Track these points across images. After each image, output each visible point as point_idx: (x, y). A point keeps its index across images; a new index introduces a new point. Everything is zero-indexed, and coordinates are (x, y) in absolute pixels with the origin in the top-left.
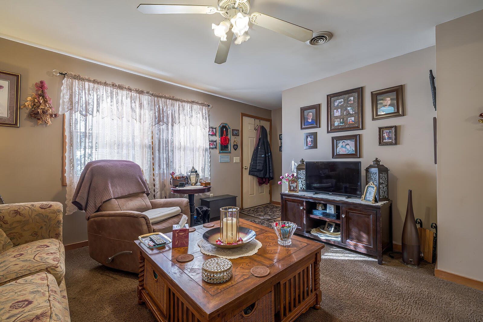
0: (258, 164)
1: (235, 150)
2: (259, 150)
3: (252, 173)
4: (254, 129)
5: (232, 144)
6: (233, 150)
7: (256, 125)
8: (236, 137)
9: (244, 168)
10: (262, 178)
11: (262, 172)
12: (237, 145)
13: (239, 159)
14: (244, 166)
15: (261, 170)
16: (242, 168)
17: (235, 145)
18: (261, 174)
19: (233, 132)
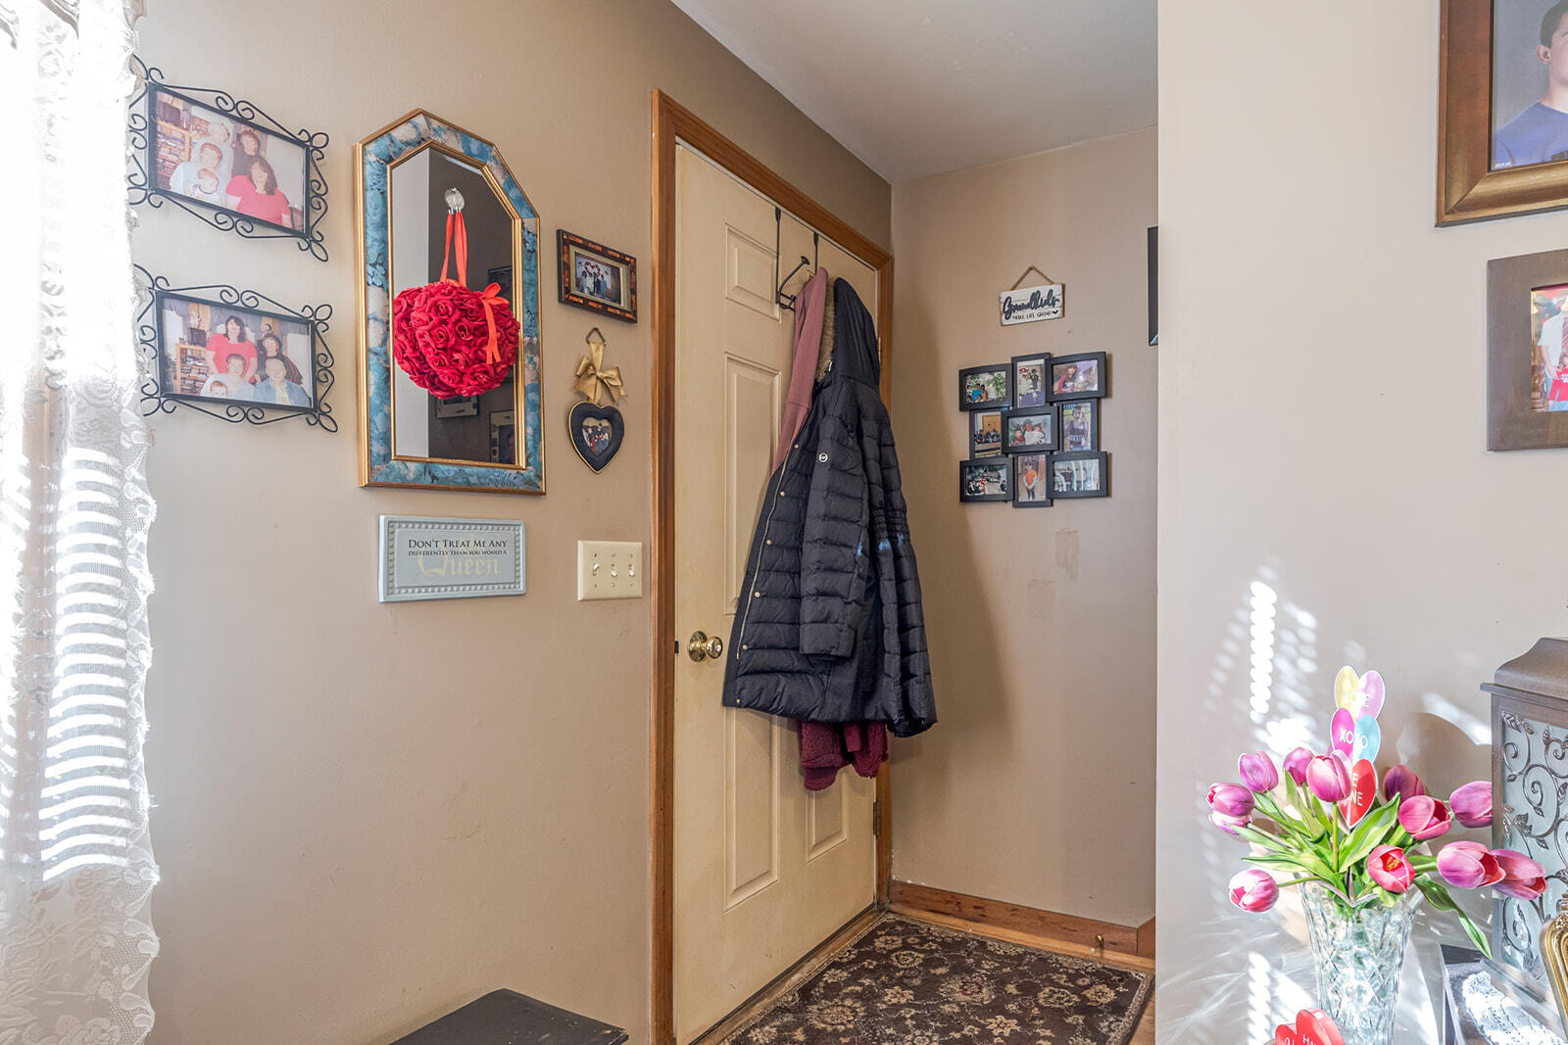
0: (809, 610)
1: (597, 461)
2: (820, 479)
3: (749, 686)
4: (768, 293)
5: (558, 401)
6: (560, 457)
7: (790, 261)
8: (606, 326)
9: (685, 645)
10: (836, 729)
11: (846, 677)
12: (612, 416)
13: (637, 563)
14: (683, 634)
15: (840, 661)
16: (667, 648)
17: (582, 412)
18: (834, 697)
19: (563, 268)
